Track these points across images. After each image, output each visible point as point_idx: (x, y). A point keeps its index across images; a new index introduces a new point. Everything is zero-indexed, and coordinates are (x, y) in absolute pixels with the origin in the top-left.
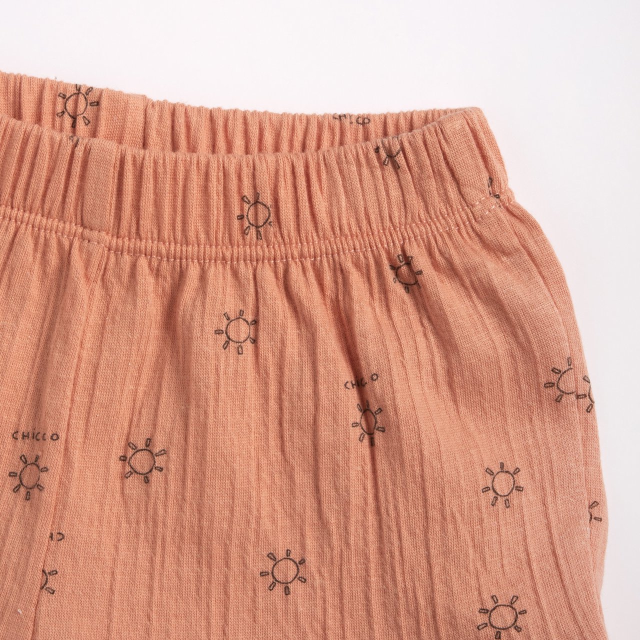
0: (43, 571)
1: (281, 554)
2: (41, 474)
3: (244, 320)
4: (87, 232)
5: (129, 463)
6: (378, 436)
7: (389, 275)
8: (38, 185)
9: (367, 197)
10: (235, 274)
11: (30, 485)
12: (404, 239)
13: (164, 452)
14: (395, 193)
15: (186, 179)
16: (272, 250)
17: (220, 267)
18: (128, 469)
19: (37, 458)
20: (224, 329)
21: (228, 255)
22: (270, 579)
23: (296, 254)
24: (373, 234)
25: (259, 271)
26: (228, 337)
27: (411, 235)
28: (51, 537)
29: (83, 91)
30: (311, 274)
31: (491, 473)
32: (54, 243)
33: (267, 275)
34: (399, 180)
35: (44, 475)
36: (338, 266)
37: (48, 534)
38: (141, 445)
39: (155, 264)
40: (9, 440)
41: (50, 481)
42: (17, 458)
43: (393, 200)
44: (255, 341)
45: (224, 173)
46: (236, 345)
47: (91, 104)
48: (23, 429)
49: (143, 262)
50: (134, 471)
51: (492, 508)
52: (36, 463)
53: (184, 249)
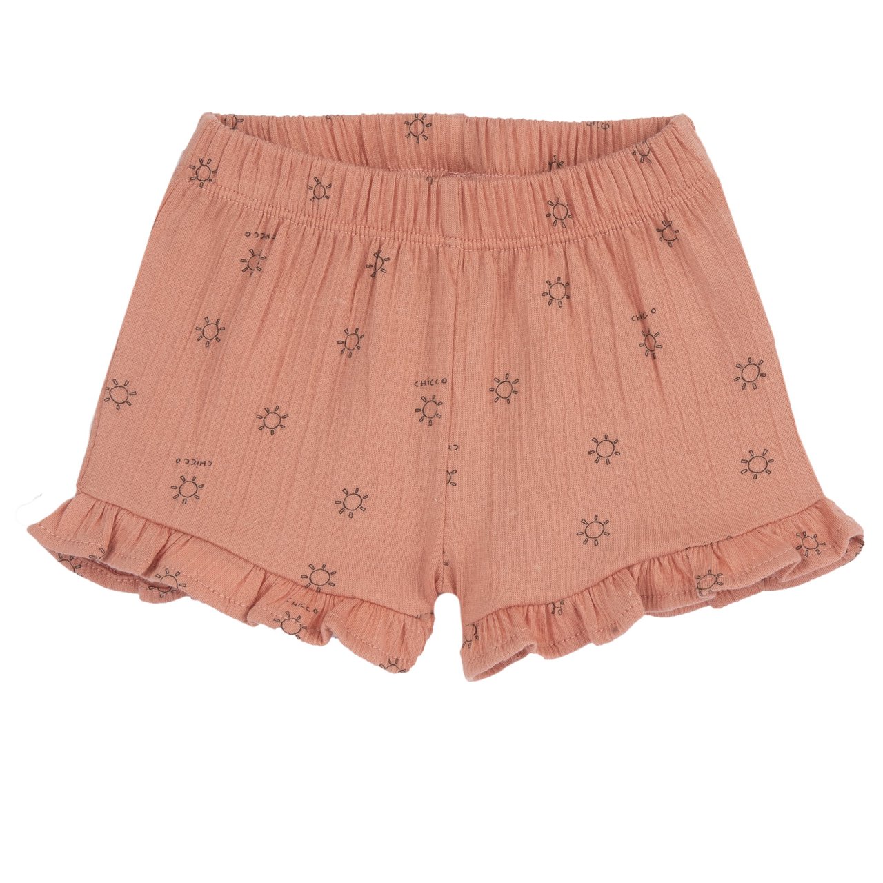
0: (447, 471)
1: (601, 438)
2: (438, 407)
3: (561, 283)
4: (447, 241)
5: (496, 392)
6: (657, 351)
7: (656, 236)
8: (410, 214)
9: (634, 187)
10: (551, 253)
11: (431, 415)
12: (665, 209)
13: (518, 381)
14: (652, 180)
15: (506, 195)
16: (574, 234)
17: (540, 250)
18: (496, 396)
19: (434, 397)
20: (548, 292)
21: (544, 241)
22: (595, 456)
23: (591, 233)
24: (642, 210)
25: (567, 249)
26: (551, 297)
27: (669, 205)
28: (449, 448)
29: (420, 118)
30: (603, 245)
31: (740, 367)
32: (425, 252)
33: (572, 250)
34: (653, 170)
35: (440, 407)
36: (621, 236)
37: (448, 447)
38: (502, 378)
39: (496, 255)
40: (412, 388)
41: (444, 410)
42: (419, 398)
43: (652, 184)
44: (568, 297)
45: (532, 189)
46: (557, 301)
47: (427, 126)
48: (420, 379)
49: (488, 255)
50: (499, 397)
51: (742, 391)
52: (433, 400)
53: (514, 242)
